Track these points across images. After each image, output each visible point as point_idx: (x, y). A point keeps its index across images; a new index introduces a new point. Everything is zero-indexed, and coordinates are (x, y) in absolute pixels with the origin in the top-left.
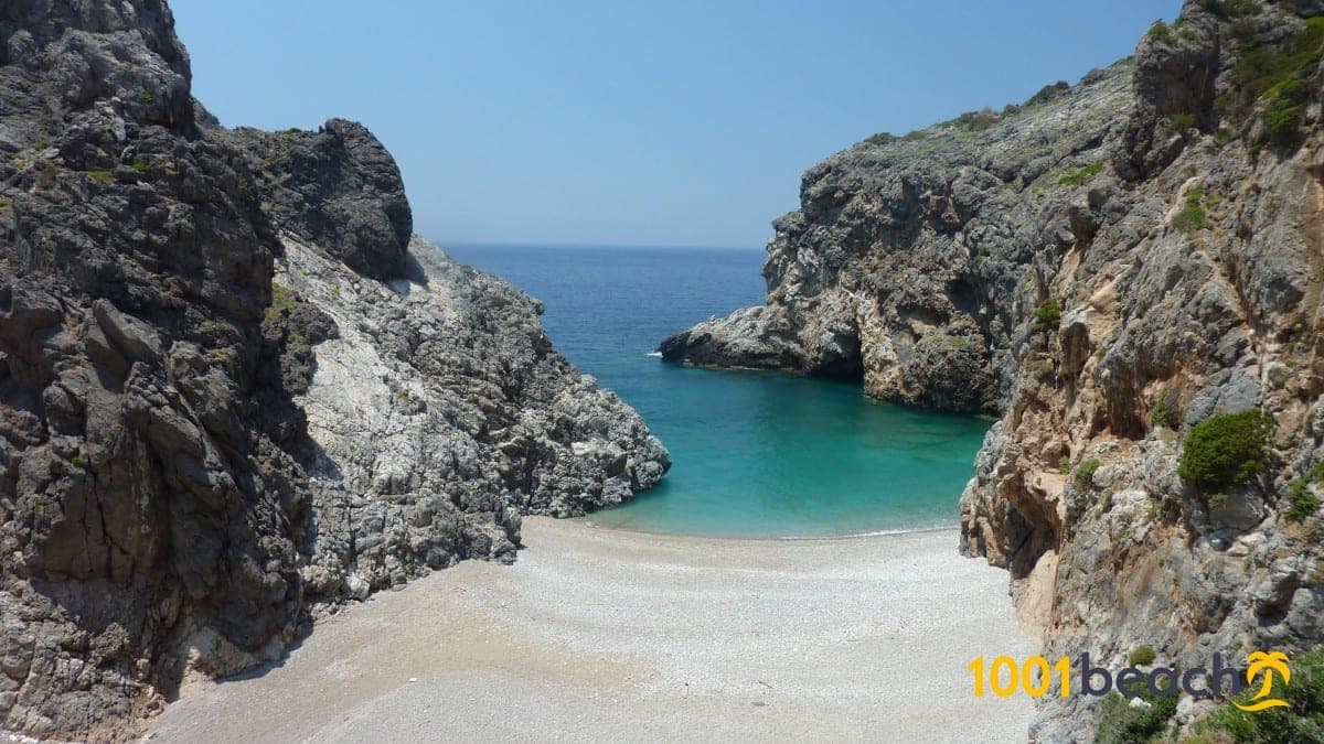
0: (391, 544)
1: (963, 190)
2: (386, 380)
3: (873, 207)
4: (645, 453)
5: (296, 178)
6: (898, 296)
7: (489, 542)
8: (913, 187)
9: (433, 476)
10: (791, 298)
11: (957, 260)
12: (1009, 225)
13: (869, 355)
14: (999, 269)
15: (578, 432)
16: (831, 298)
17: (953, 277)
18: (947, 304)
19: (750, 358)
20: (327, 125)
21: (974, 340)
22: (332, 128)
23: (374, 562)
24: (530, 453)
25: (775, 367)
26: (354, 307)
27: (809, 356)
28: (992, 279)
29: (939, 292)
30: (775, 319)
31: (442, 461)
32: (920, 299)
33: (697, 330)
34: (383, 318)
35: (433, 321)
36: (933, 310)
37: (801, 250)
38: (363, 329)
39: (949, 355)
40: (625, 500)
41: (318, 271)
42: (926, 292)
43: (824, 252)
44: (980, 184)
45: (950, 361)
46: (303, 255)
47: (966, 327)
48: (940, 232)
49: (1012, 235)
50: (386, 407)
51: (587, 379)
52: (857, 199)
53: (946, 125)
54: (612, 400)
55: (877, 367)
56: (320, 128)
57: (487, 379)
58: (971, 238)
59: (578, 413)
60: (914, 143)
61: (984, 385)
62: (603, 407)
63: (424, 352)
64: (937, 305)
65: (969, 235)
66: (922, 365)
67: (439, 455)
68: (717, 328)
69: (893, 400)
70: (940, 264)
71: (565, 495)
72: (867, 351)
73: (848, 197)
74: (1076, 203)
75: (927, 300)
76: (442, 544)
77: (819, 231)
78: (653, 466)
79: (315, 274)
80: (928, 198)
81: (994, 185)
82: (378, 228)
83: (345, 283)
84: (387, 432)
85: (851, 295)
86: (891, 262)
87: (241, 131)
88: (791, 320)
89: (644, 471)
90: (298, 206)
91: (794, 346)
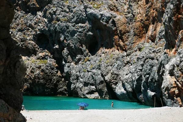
11: (40, 24)
12: (69, 7)
14: (66, 27)
18: (35, 45)
21: (51, 61)
28: (63, 31)
29: (30, 40)
36: (27, 48)
39: (42, 68)
42: (22, 40)
45: (43, 71)
47: (46, 56)
48: (27, 13)
49: (72, 11)
61: (58, 81)
65: (47, 13)
70: (29, 27)
75: (24, 44)
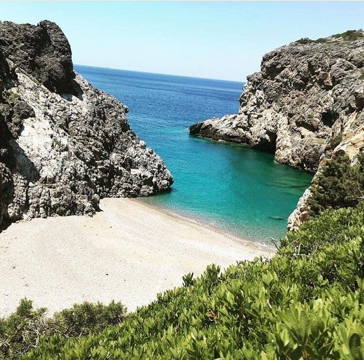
0: (42, 203)
1: (336, 70)
2: (52, 136)
3: (293, 74)
4: (162, 176)
5: (26, 45)
6: (297, 117)
7: (84, 207)
8: (313, 66)
9: (64, 178)
10: (250, 112)
11: (327, 103)
13: (279, 142)
15: (134, 165)
16: (268, 114)
17: (324, 111)
18: (319, 123)
19: (228, 138)
20: (40, 23)
22: (43, 25)
23: (34, 209)
24: (111, 172)
25: (238, 143)
26: (44, 104)
27: (253, 139)
30: (242, 121)
31: (70, 172)
32: (306, 120)
33: (206, 123)
34: (56, 110)
35: (77, 113)
36: (312, 125)
37: (258, 91)
38: (46, 114)
39: (315, 147)
40: (149, 195)
41: (31, 87)
43: (267, 93)
44: (345, 68)
45: (315, 150)
46: (26, 80)
48: (322, 89)
50: (50, 147)
51: (142, 143)
52: (287, 69)
53: (338, 36)
54: (151, 153)
55: (282, 148)
56: (38, 24)
57: (97, 139)
58: (335, 94)
59: (135, 157)
60: (320, 44)
62: (147, 155)
63: (71, 125)
64: (314, 124)
65: (335, 92)
66: (301, 150)
67: (68, 170)
68: (215, 123)
69: (287, 164)
70: (319, 104)
71: (124, 190)
72: (279, 140)
73: (283, 68)
74: (357, 91)
75: (310, 120)
76: (64, 205)
77: (267, 83)
78: (165, 182)
79: (29, 88)
80: (319, 72)
81: (352, 69)
82: (57, 71)
83: (42, 93)
84: (48, 158)
85: (277, 114)
86: (297, 101)
87: (6, 23)
88: (248, 122)
89: (161, 184)
90: (26, 58)
91: (248, 134)
